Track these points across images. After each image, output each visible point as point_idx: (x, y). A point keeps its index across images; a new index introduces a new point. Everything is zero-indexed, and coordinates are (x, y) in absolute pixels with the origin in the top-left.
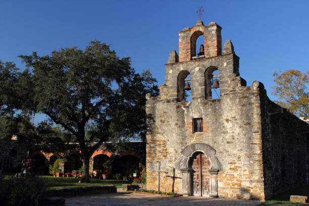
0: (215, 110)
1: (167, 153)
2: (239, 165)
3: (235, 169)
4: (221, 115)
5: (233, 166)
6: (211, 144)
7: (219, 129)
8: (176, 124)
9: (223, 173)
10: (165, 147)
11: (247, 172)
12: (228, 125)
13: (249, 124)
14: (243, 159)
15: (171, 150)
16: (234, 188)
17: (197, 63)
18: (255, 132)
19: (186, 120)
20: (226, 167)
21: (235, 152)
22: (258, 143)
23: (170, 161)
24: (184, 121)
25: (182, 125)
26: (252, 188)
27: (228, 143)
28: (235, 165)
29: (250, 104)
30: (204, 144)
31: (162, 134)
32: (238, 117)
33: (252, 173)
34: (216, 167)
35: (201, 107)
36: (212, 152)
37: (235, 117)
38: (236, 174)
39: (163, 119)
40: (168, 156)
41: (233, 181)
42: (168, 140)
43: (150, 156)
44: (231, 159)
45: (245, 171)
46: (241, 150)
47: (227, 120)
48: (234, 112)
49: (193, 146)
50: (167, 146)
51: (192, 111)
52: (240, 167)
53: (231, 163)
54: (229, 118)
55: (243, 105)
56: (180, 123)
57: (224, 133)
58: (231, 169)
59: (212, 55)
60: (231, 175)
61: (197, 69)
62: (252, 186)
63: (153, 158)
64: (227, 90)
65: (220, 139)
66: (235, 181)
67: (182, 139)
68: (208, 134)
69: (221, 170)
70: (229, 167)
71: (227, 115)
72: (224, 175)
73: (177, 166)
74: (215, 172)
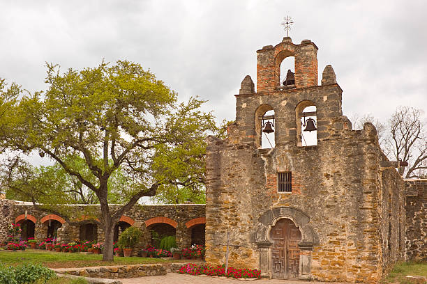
0: (309, 161)
1: (237, 219)
2: (344, 237)
3: (337, 243)
4: (318, 169)
5: (334, 239)
6: (302, 208)
7: (314, 188)
8: (252, 180)
9: (320, 248)
10: (234, 212)
11: (352, 247)
12: (328, 183)
13: (358, 181)
14: (348, 229)
15: (244, 216)
16: (334, 269)
17: (284, 96)
18: (367, 193)
19: (266, 175)
20: (325, 241)
21: (339, 219)
22: (370, 207)
23: (242, 232)
24: (263, 175)
25: (258, 181)
26: (360, 268)
27: (328, 206)
28: (337, 237)
29: (361, 154)
30: (292, 209)
31: (230, 194)
32: (342, 172)
33: (361, 247)
34: (309, 239)
35: (290, 157)
36: (304, 220)
37: (338, 172)
38: (337, 250)
39: (232, 172)
40: (239, 224)
41: (334, 259)
42: (240, 202)
43: (211, 225)
44: (331, 229)
45: (350, 245)
46: (346, 217)
47: (327, 176)
48: (337, 164)
49: (277, 210)
50: (238, 211)
51: (276, 161)
52: (343, 240)
53: (331, 235)
54: (330, 173)
55: (349, 156)
56: (258, 179)
57: (322, 193)
58: (330, 242)
59: (306, 85)
60: (331, 250)
61: (284, 103)
62: (360, 266)
63: (216, 227)
64: (328, 134)
65: (317, 201)
66: (336, 259)
67: (260, 201)
68: (299, 193)
69: (317, 244)
70: (328, 240)
71: (326, 168)
72: (321, 251)
73: (253, 238)
74: (308, 247)
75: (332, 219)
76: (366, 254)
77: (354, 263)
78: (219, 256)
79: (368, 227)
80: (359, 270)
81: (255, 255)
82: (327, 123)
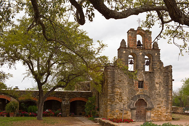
0: (150, 77)
1: (122, 99)
2: (162, 105)
3: (160, 107)
4: (154, 81)
6: (148, 95)
7: (152, 88)
8: (129, 83)
10: (120, 96)
11: (165, 109)
12: (157, 86)
13: (167, 86)
14: (163, 102)
15: (125, 98)
16: (158, 117)
17: (141, 51)
18: (170, 90)
19: (134, 81)
20: (156, 107)
21: (161, 99)
22: (171, 95)
23: (124, 104)
24: (133, 81)
25: (131, 84)
27: (157, 94)
28: (160, 105)
29: (168, 76)
30: (144, 95)
31: (119, 88)
32: (162, 82)
33: (167, 109)
34: (150, 106)
35: (144, 75)
36: (148, 99)
37: (161, 82)
38: (160, 110)
39: (120, 79)
40: (123, 101)
42: (123, 92)
43: (110, 101)
44: (158, 103)
45: (164, 108)
46: (163, 98)
47: (157, 83)
48: (160, 79)
49: (139, 96)
51: (138, 76)
52: (162, 106)
53: (158, 105)
55: (165, 77)
56: (131, 83)
57: (155, 89)
58: (158, 107)
60: (158, 110)
61: (141, 54)
63: (112, 102)
64: (157, 68)
65: (153, 92)
66: (159, 113)
67: (132, 92)
68: (146, 89)
69: (153, 108)
70: (157, 106)
71: (157, 80)
72: (154, 110)
73: (129, 107)
74: (150, 109)
75: (159, 99)
76: (169, 111)
77: (165, 114)
78: (114, 114)
79: (170, 102)
80: (167, 116)
81: (129, 113)
82: (157, 63)
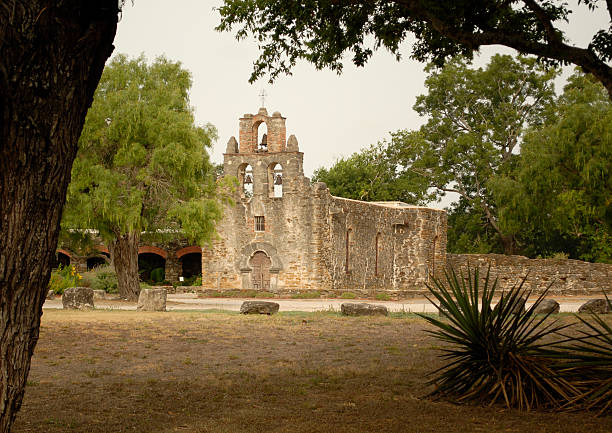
0: (276, 209)
1: (226, 252)
2: (299, 264)
3: (295, 268)
4: (283, 215)
5: (293, 265)
6: (272, 243)
7: (280, 229)
8: (236, 221)
9: (284, 272)
10: (223, 245)
11: (305, 271)
12: (290, 225)
13: (309, 224)
14: (302, 258)
15: (230, 249)
17: (259, 157)
18: (314, 233)
19: (246, 218)
20: (287, 267)
21: (296, 252)
22: (316, 243)
23: (229, 261)
24: (244, 218)
25: (241, 224)
27: (289, 242)
28: (296, 264)
29: (311, 205)
30: (265, 243)
31: (221, 232)
32: (299, 217)
33: (311, 271)
34: (277, 266)
35: (263, 205)
36: (272, 252)
37: (296, 217)
38: (295, 273)
40: (227, 255)
42: (227, 239)
43: (206, 256)
44: (291, 258)
45: (304, 269)
46: (301, 249)
47: (289, 220)
48: (295, 212)
49: (254, 245)
50: (226, 246)
51: (253, 208)
52: (299, 266)
53: (291, 262)
54: (291, 218)
55: (303, 206)
56: (240, 221)
57: (285, 232)
58: (291, 267)
59: (275, 150)
60: (291, 273)
61: (259, 163)
63: (210, 258)
64: (290, 189)
65: (282, 238)
66: (294, 280)
67: (242, 238)
68: (269, 232)
69: (282, 269)
70: (289, 266)
71: (288, 214)
72: (285, 274)
73: (237, 265)
74: (275, 271)
75: (292, 252)
76: (314, 276)
77: (306, 282)
78: (213, 280)
79: (315, 257)
81: (239, 279)
82: (289, 181)
